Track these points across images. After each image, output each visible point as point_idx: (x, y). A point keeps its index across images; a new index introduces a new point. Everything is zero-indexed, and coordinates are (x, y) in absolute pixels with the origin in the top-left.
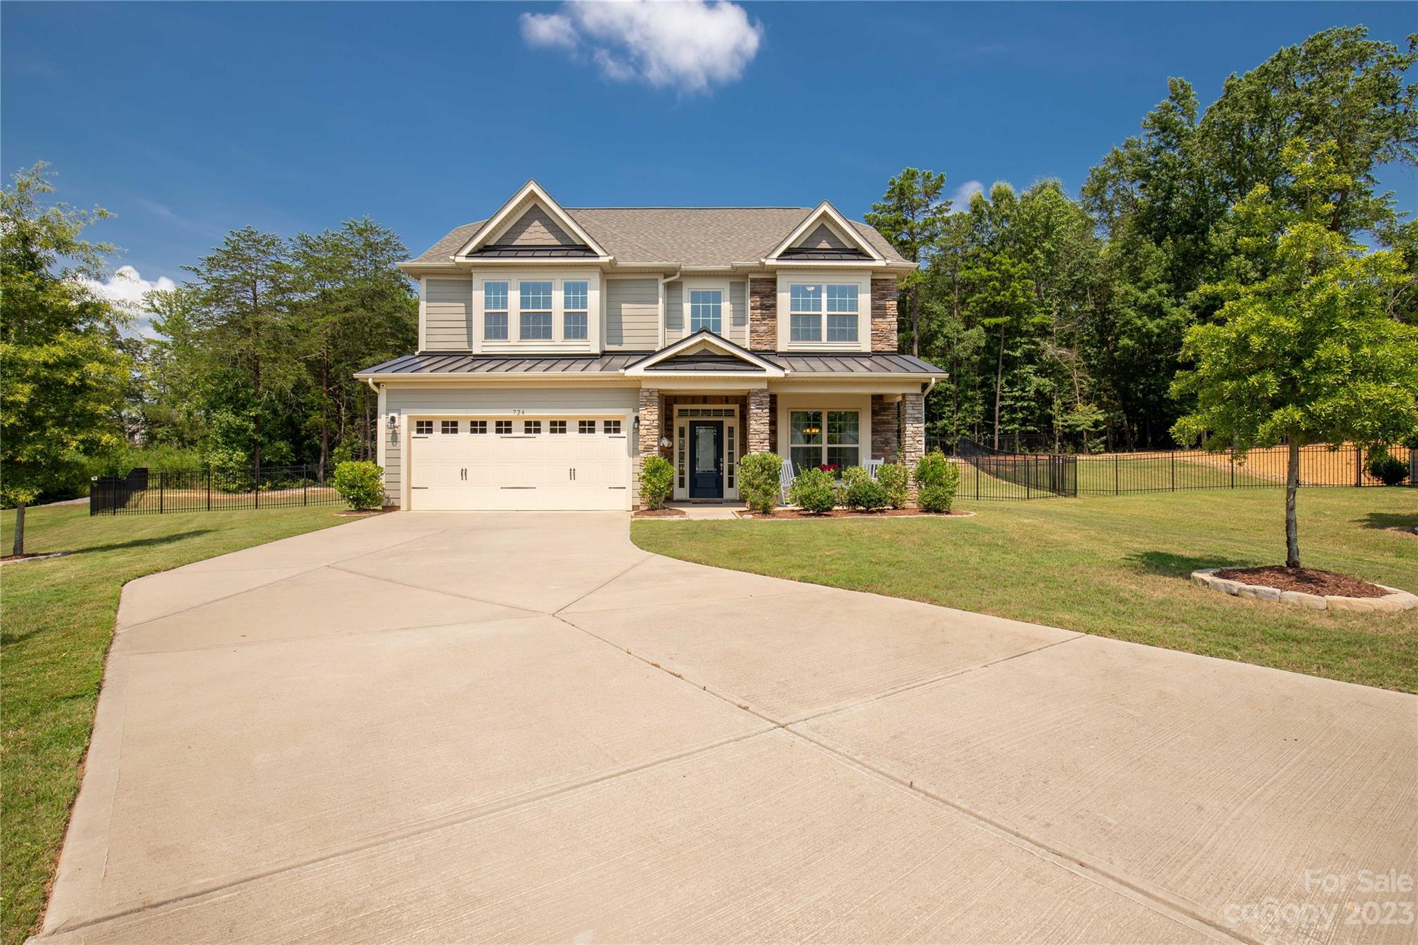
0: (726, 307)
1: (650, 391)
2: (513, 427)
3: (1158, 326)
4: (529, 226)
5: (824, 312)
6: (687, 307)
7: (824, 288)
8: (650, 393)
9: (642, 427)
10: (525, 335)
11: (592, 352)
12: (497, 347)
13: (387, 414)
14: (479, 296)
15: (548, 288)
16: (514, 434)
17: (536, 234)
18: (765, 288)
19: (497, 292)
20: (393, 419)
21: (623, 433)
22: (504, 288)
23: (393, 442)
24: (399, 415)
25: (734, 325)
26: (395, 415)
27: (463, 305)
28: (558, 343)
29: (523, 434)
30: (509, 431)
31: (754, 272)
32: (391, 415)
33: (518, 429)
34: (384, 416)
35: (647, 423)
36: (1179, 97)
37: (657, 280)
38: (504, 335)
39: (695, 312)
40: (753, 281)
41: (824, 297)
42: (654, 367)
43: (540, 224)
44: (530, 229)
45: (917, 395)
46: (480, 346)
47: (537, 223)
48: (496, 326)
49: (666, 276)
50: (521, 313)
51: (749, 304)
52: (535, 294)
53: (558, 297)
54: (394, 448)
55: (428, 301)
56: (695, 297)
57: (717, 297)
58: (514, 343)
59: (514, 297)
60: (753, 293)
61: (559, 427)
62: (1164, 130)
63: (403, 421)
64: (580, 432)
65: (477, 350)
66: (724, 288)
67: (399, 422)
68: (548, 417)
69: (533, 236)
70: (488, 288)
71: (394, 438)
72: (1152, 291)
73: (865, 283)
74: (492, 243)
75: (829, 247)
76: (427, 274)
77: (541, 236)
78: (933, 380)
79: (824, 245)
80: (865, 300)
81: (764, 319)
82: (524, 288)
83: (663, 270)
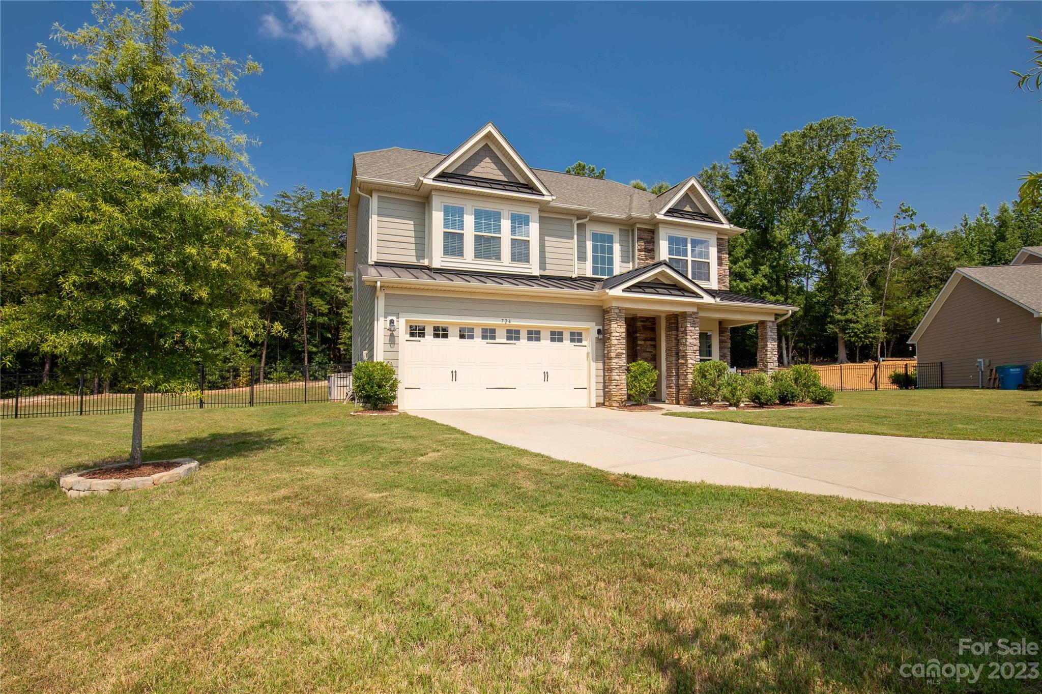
0: (617, 248)
1: (620, 309)
2: (497, 334)
3: (745, 287)
4: (481, 161)
5: (689, 258)
6: (589, 245)
7: (689, 241)
8: (620, 310)
9: (614, 338)
10: (478, 255)
11: (533, 274)
12: (453, 263)
13: (386, 317)
14: (437, 217)
15: (497, 217)
16: (497, 340)
17: (486, 169)
18: (646, 236)
19: (454, 215)
20: (392, 322)
21: (584, 343)
22: (460, 212)
23: (390, 344)
24: (398, 318)
25: (622, 262)
26: (394, 318)
27: (412, 222)
28: (506, 264)
29: (505, 341)
30: (493, 338)
31: (639, 223)
32: (390, 318)
33: (501, 338)
34: (382, 319)
35: (618, 334)
36: (752, 141)
37: (572, 220)
38: (460, 252)
39: (595, 249)
40: (639, 229)
41: (689, 246)
42: (628, 290)
43: (490, 161)
44: (482, 164)
45: (773, 322)
46: (438, 260)
47: (487, 159)
48: (453, 244)
49: (578, 219)
50: (475, 235)
51: (637, 247)
52: (487, 219)
53: (506, 224)
54: (392, 350)
55: (379, 215)
56: (595, 237)
57: (610, 239)
58: (469, 260)
59: (469, 220)
60: (640, 239)
61: (534, 335)
62: (743, 161)
63: (402, 325)
64: (551, 341)
65: (436, 264)
66: (615, 233)
67: (398, 325)
68: (527, 326)
69: (485, 170)
70: (447, 210)
71: (392, 339)
72: (741, 264)
73: (713, 240)
74: (450, 171)
75: (691, 210)
76: (378, 191)
77: (491, 171)
78: (790, 312)
79: (688, 209)
80: (713, 251)
81: (647, 259)
82: (478, 214)
83: (576, 213)
